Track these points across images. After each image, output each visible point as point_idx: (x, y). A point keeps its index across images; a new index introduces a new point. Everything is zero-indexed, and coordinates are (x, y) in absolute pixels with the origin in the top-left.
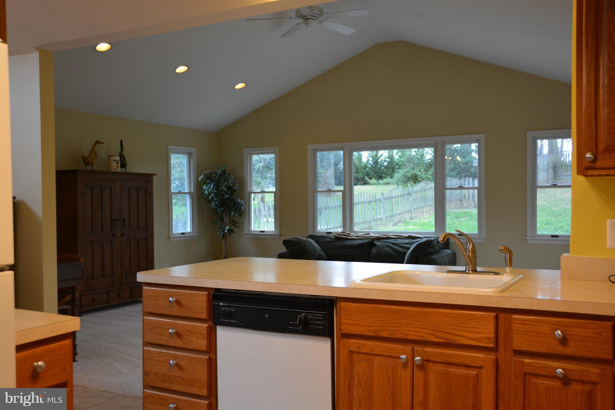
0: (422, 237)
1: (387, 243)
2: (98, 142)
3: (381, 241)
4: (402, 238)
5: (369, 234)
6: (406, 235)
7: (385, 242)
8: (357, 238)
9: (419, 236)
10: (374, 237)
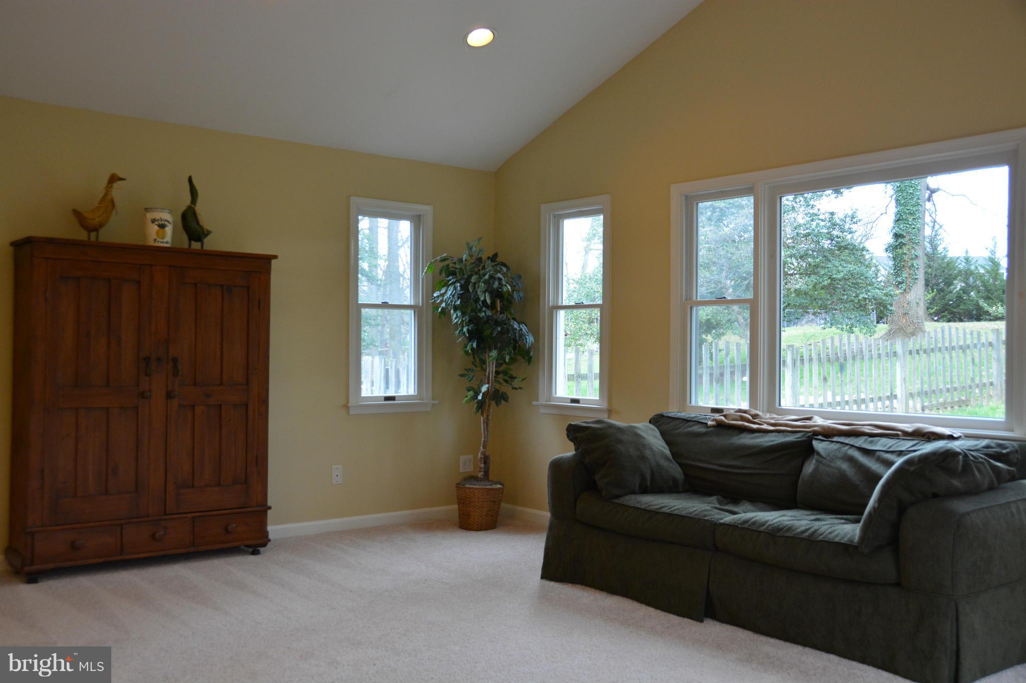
0: (955, 436)
1: (847, 447)
2: (114, 179)
3: (832, 442)
4: (895, 436)
5: (810, 419)
6: (909, 427)
7: (842, 443)
8: (772, 428)
9: (947, 431)
10: (816, 428)
